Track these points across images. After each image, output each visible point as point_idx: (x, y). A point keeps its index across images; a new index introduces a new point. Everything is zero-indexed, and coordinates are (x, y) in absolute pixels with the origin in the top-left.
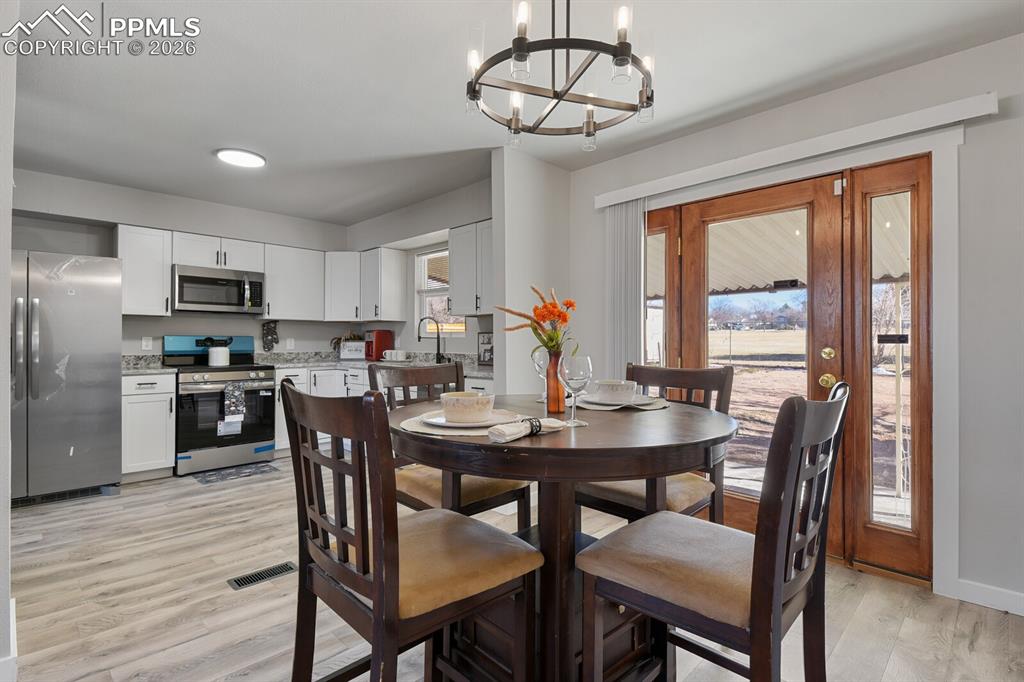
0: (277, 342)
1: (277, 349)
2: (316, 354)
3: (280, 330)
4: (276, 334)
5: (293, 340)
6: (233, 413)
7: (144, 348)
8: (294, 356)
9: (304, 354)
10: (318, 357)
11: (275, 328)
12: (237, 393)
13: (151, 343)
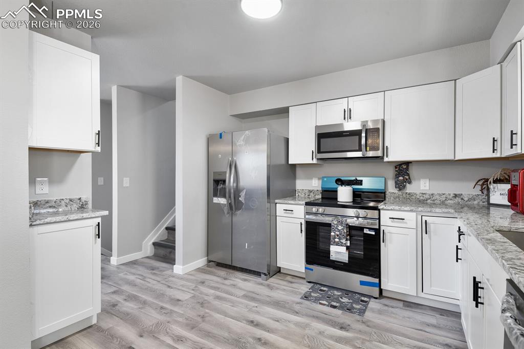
0: (410, 183)
1: (410, 188)
2: (456, 196)
3: (413, 171)
4: (408, 175)
5: (427, 181)
6: (337, 244)
7: (313, 185)
8: (427, 196)
9: (440, 195)
10: (458, 200)
11: (407, 169)
12: (340, 228)
13: (317, 181)
